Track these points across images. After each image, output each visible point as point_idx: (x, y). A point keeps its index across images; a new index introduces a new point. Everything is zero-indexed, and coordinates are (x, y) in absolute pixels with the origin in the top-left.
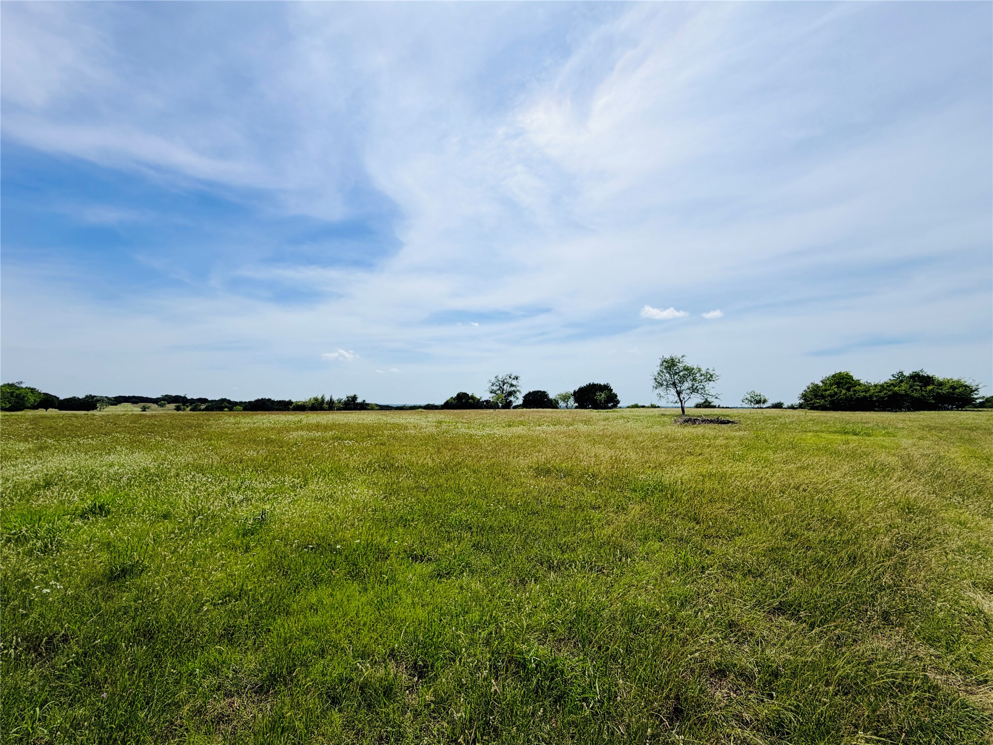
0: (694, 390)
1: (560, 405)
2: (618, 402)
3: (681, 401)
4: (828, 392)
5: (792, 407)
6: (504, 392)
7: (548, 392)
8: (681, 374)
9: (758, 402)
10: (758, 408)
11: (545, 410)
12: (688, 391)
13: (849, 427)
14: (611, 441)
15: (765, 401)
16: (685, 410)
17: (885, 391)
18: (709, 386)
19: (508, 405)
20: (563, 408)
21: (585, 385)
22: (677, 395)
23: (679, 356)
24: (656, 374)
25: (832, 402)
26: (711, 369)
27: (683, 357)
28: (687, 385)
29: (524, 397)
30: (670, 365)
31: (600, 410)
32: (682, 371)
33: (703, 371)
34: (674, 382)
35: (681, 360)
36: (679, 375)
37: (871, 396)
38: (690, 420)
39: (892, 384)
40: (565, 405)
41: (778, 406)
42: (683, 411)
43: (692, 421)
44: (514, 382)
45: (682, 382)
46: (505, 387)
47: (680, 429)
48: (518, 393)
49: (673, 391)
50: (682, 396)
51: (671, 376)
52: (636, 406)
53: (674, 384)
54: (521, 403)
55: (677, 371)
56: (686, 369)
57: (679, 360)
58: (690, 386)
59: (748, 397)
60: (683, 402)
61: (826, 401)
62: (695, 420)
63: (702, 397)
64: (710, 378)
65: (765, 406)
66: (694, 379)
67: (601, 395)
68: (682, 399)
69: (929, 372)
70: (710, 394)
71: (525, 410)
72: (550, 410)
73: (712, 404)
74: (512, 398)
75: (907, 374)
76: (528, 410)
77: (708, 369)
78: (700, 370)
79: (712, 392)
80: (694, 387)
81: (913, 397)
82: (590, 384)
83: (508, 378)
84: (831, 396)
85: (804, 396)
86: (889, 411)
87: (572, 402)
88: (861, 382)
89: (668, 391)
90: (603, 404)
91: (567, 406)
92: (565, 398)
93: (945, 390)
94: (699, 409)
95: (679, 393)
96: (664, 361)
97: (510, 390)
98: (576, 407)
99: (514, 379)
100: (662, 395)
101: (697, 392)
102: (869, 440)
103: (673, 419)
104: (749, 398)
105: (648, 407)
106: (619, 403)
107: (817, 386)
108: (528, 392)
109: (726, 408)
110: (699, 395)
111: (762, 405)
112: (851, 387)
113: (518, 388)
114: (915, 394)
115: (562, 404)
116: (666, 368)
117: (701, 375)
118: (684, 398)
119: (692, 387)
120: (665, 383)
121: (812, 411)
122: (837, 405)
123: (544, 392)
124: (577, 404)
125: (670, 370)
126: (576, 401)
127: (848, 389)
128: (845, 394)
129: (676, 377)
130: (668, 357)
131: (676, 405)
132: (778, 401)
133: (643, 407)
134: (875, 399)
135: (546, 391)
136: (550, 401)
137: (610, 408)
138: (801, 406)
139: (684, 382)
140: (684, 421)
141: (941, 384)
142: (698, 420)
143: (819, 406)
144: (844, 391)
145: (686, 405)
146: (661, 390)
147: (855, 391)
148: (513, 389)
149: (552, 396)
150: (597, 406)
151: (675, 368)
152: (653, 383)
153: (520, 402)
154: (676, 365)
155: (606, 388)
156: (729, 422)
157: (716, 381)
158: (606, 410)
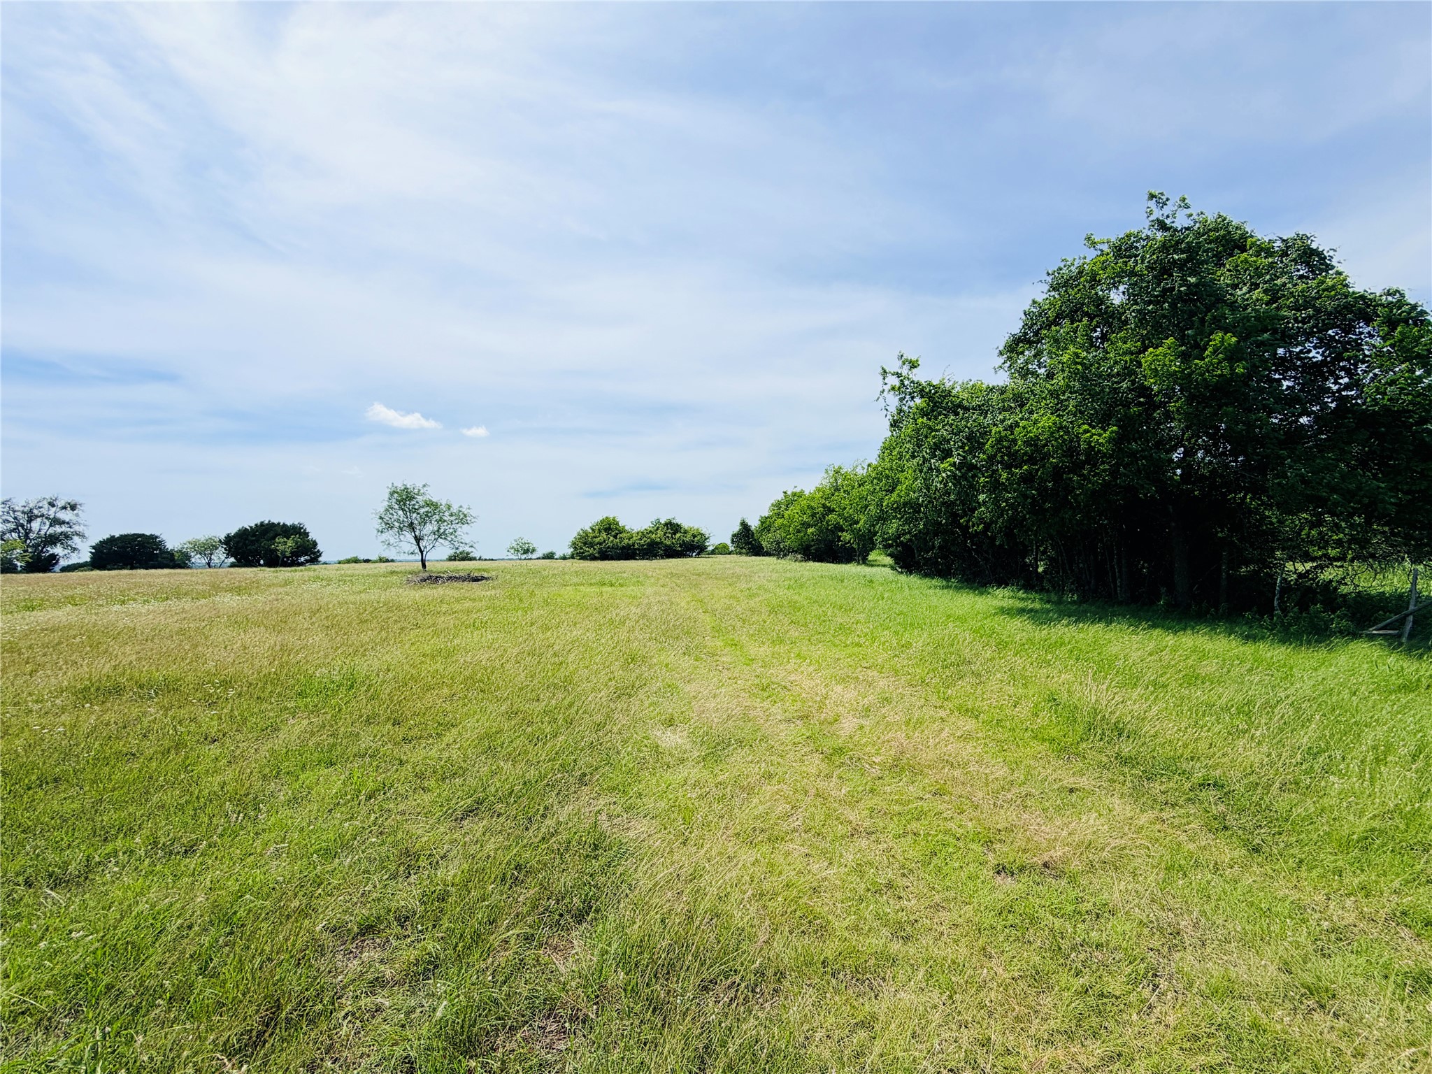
0: (440, 534)
1: (193, 560)
2: (319, 554)
3: (422, 552)
4: (598, 540)
5: (564, 558)
6: (32, 536)
7: (163, 537)
8: (422, 511)
9: (526, 551)
10: (525, 559)
11: (153, 571)
12: (433, 537)
13: (607, 578)
14: (280, 621)
15: (534, 550)
16: (427, 564)
17: (645, 539)
18: (462, 530)
19: (41, 564)
20: (203, 567)
21: (253, 525)
22: (414, 542)
23: (419, 485)
24: (382, 510)
25: (600, 551)
26: (465, 506)
27: (424, 486)
28: (429, 528)
29: (94, 547)
30: (404, 498)
31: (281, 569)
32: (423, 507)
33: (454, 509)
34: (412, 523)
35: (422, 491)
36: (418, 514)
37: (633, 545)
38: (430, 578)
39: (650, 532)
40: (204, 561)
41: (550, 556)
42: (424, 566)
43: (434, 579)
44: (66, 516)
45: (423, 522)
46: (35, 525)
47: (413, 593)
48: (76, 538)
49: (409, 536)
50: (422, 544)
51: (406, 514)
52: (356, 561)
53: (411, 526)
54: (89, 560)
55: (416, 507)
56: (429, 504)
57: (419, 490)
58: (436, 529)
59: (514, 545)
60: (424, 553)
61: (595, 549)
62: (437, 577)
63: (452, 546)
64: (462, 519)
65: (534, 556)
66: (441, 520)
67: (285, 543)
68: (422, 548)
69: (678, 521)
70: (463, 541)
71: (97, 573)
72: (166, 571)
73: (471, 555)
74: (58, 550)
75: (663, 521)
76: (106, 572)
77: (461, 507)
78: (449, 507)
79: (466, 539)
80: (442, 531)
81: (666, 545)
82: (262, 523)
83: (46, 506)
84: (601, 544)
85: (574, 545)
86: (647, 559)
87: (220, 555)
88: (626, 528)
89: (402, 537)
90: (288, 558)
91: (209, 564)
92: (206, 548)
93: (688, 538)
94: (452, 563)
95: (418, 540)
96: (394, 492)
97: (51, 531)
98: (233, 565)
99: (64, 508)
100: (392, 542)
101: (445, 539)
102: (620, 591)
103: (405, 578)
104: (515, 547)
105: (375, 562)
106: (320, 556)
107: (585, 532)
108: (106, 536)
109: (490, 560)
110: (447, 543)
111: (530, 556)
112: (617, 534)
113: (76, 528)
114: (668, 542)
115: (197, 559)
116: (398, 502)
117: (451, 515)
118: (425, 547)
119: (438, 531)
120: (397, 524)
121: (582, 561)
122: (605, 555)
123: (153, 537)
124: (232, 560)
125: (405, 505)
126: (230, 553)
127: (615, 537)
128: (612, 541)
129: (414, 515)
130: (400, 486)
131: (412, 557)
132: (550, 551)
133: (367, 561)
134: (636, 547)
135: (157, 534)
136: (171, 554)
137: (302, 564)
138: (572, 557)
139: (425, 523)
140: (421, 580)
141: (686, 532)
142: (443, 578)
143: (589, 556)
144: (612, 538)
145: (428, 557)
146: (390, 536)
147: (621, 538)
148: (58, 529)
149: (173, 543)
150: (274, 561)
151: (412, 503)
152: (377, 524)
153: (85, 556)
154: (414, 498)
155: (296, 531)
156: (483, 578)
157: (471, 525)
158: (293, 568)
